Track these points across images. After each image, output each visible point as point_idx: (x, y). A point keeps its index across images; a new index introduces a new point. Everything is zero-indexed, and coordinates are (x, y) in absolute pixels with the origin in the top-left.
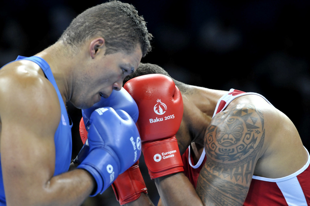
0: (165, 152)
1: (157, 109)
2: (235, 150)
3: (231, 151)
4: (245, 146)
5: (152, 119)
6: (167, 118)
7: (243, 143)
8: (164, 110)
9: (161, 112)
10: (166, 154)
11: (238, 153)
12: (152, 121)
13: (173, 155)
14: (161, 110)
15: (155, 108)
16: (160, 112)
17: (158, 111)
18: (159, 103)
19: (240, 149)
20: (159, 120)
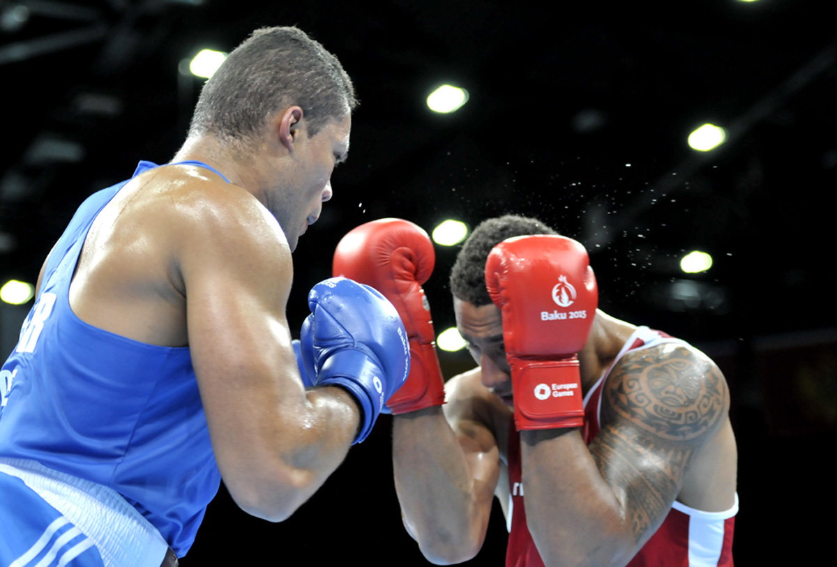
0: (559, 383)
1: (559, 294)
2: (683, 417)
3: (676, 416)
4: (699, 416)
5: (546, 313)
6: (573, 315)
7: (697, 410)
8: (570, 299)
9: (566, 302)
10: (560, 387)
11: (686, 424)
12: (546, 316)
13: (571, 393)
14: (565, 296)
15: (555, 291)
16: (562, 300)
17: (560, 299)
18: (563, 284)
19: (691, 418)
20: (560, 316)
